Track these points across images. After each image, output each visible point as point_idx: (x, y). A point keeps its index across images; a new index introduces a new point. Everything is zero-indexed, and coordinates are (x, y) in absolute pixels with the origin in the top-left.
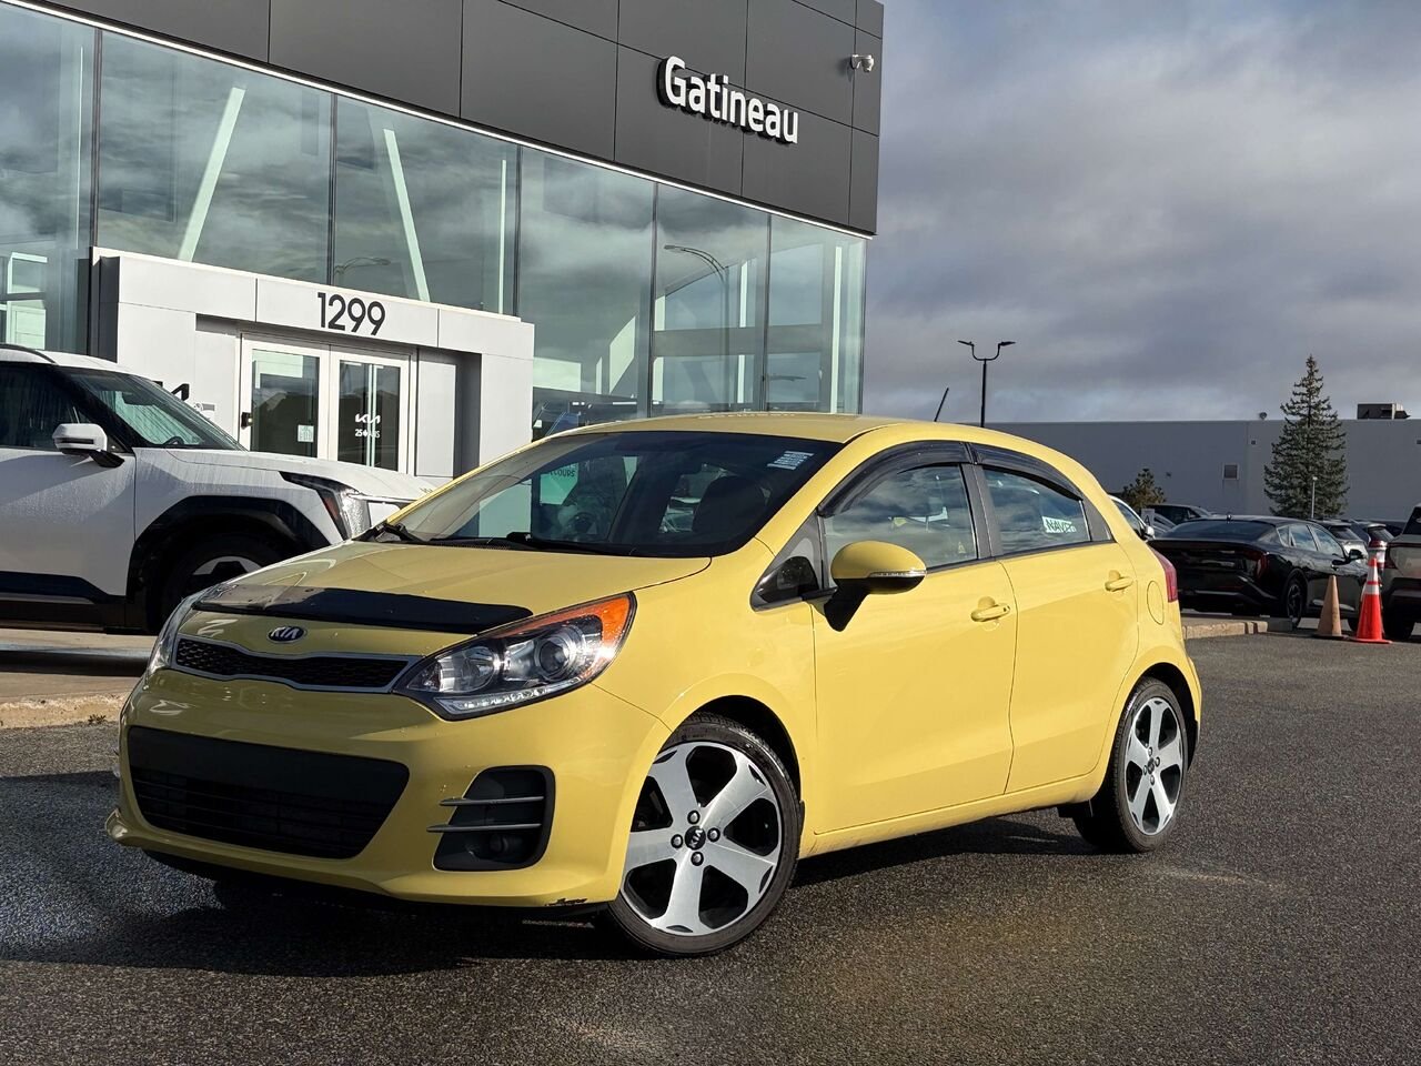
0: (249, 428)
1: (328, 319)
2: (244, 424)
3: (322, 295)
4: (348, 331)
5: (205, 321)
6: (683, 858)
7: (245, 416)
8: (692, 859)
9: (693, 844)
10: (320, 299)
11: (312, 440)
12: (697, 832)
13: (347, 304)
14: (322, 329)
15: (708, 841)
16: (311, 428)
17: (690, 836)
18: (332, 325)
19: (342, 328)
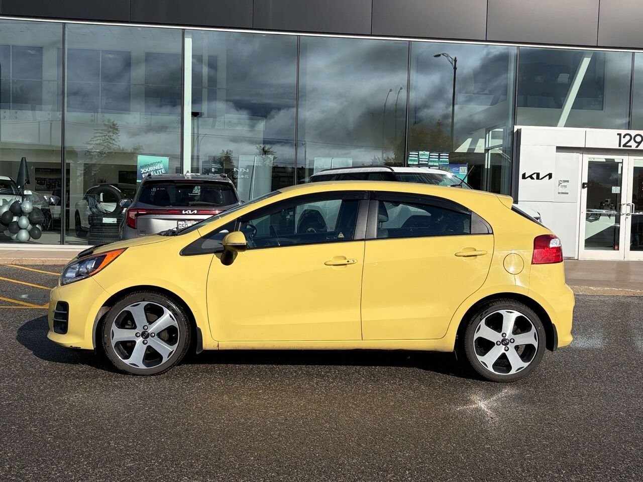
0: (586, 189)
1: (622, 144)
2: (583, 187)
3: (620, 135)
4: (634, 147)
5: (560, 149)
6: (139, 341)
7: (584, 184)
8: (143, 342)
9: (144, 337)
10: (618, 136)
11: (619, 192)
12: (146, 333)
13: (633, 137)
14: (620, 148)
15: (150, 337)
16: (619, 188)
17: (143, 334)
18: (624, 146)
19: (631, 146)
